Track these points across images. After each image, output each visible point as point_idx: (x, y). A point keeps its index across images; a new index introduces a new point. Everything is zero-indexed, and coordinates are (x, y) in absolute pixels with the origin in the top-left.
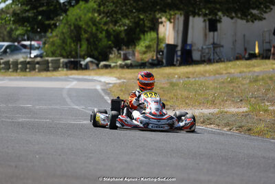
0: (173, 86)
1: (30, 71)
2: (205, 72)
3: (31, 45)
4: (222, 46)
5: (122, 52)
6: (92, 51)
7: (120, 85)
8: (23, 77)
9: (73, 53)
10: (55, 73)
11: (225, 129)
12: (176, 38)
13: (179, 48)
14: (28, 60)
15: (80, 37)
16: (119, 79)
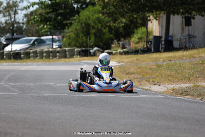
0: (159, 67)
1: (52, 58)
2: (183, 56)
3: (53, 38)
4: (195, 37)
5: (121, 43)
6: (98, 42)
7: (120, 67)
8: (47, 63)
9: (84, 44)
10: (71, 59)
11: (198, 99)
12: (161, 31)
13: (163, 39)
14: (51, 50)
15: (89, 32)
16: (119, 63)
